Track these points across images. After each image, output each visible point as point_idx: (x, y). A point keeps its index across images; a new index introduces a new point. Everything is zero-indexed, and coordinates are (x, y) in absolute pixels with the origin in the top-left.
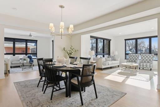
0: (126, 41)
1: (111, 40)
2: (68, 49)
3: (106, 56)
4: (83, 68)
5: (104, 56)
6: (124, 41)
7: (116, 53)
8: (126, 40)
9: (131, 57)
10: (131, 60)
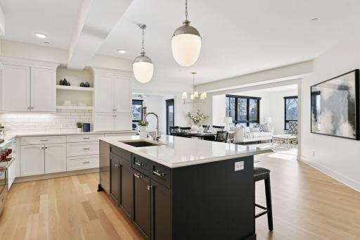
0: (287, 100)
1: (260, 98)
2: (194, 115)
3: (251, 125)
4: (217, 135)
5: (248, 125)
6: (284, 100)
7: (270, 120)
8: (285, 98)
9: (292, 127)
10: (291, 132)
